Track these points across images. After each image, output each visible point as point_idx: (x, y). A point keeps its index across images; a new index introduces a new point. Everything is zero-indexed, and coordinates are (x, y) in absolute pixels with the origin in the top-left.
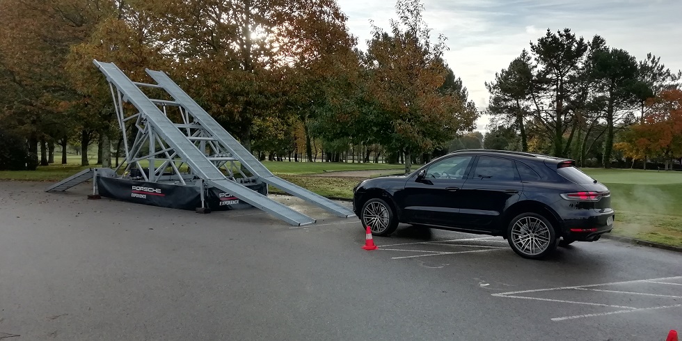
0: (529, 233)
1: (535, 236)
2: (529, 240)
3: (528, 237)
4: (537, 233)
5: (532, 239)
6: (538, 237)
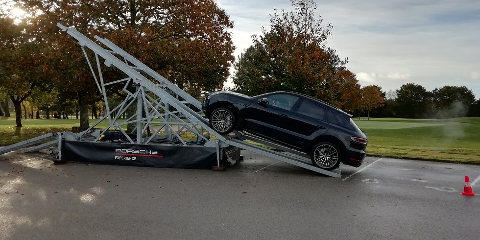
0: (324, 154)
1: (328, 156)
2: (324, 159)
3: (324, 157)
4: (329, 154)
5: (326, 158)
6: (330, 157)
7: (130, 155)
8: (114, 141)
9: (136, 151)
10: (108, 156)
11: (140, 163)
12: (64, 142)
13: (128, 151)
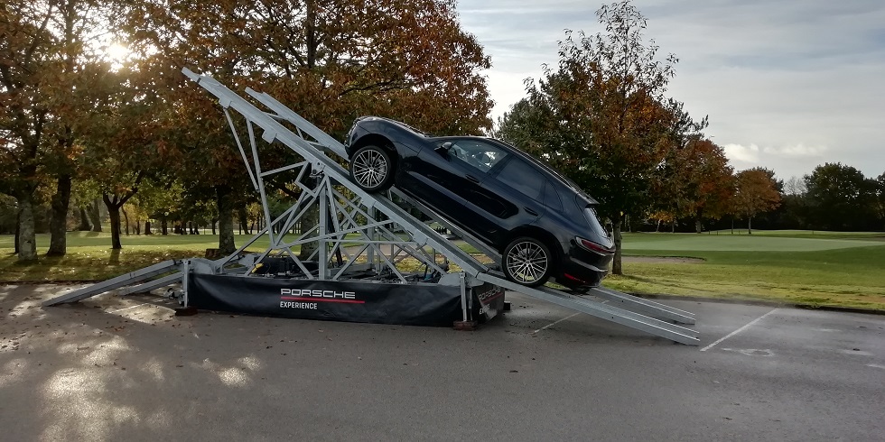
7: (306, 299)
8: (279, 274)
9: (318, 293)
10: (266, 300)
11: (324, 314)
12: (192, 276)
13: (303, 292)
